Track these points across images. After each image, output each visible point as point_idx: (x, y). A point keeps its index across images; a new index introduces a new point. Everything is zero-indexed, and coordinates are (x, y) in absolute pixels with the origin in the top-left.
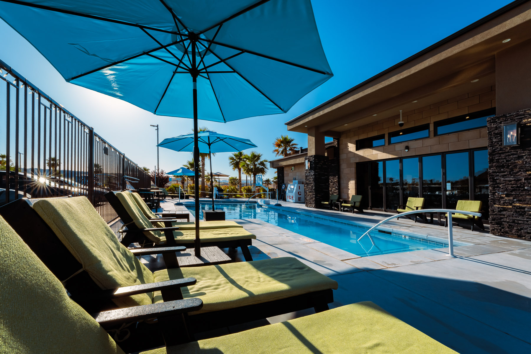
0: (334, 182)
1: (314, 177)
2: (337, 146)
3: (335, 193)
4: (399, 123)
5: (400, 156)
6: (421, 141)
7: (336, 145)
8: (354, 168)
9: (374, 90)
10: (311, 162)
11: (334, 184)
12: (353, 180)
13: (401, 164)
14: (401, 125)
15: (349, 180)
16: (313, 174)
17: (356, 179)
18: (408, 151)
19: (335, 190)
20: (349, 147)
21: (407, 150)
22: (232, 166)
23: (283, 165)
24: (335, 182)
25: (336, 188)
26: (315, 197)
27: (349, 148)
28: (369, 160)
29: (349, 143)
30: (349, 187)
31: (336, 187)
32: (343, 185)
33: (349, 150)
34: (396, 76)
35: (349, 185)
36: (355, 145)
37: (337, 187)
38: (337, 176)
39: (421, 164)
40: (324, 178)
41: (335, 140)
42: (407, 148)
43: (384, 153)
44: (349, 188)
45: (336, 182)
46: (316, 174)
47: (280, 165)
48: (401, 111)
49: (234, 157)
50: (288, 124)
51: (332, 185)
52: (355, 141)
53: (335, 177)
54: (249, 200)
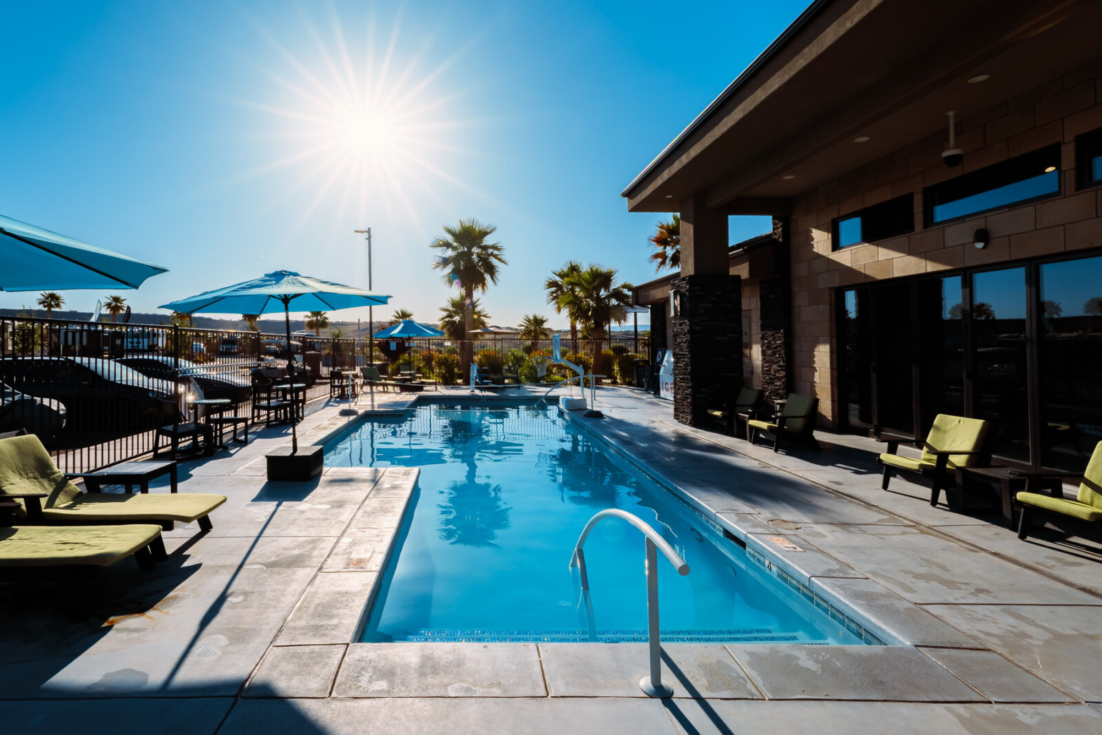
0: (775, 348)
1: (688, 337)
2: (781, 240)
3: (779, 379)
4: (945, 154)
5: (961, 266)
6: (1029, 210)
7: (779, 238)
8: (827, 307)
9: (787, 78)
10: (682, 296)
11: (774, 353)
12: (825, 343)
13: (967, 290)
14: (953, 161)
15: (816, 343)
16: (686, 328)
17: (834, 340)
18: (984, 248)
19: (778, 371)
20: (815, 241)
21: (980, 245)
22: (554, 302)
23: (657, 298)
24: (777, 347)
25: (780, 366)
26: (693, 394)
27: (814, 243)
28: (867, 281)
29: (814, 230)
30: (814, 362)
31: (781, 363)
32: (800, 357)
33: (815, 250)
34: (834, 24)
35: (814, 356)
36: (830, 235)
37: (783, 362)
38: (782, 331)
39: (1034, 290)
40: (725, 338)
41: (777, 221)
42: (982, 235)
43: (908, 257)
44: (815, 365)
45: (781, 347)
46: (697, 328)
47: (651, 297)
48: (951, 113)
49: (558, 279)
50: (630, 194)
51: (771, 355)
52: (829, 220)
53: (778, 333)
54: (550, 394)
